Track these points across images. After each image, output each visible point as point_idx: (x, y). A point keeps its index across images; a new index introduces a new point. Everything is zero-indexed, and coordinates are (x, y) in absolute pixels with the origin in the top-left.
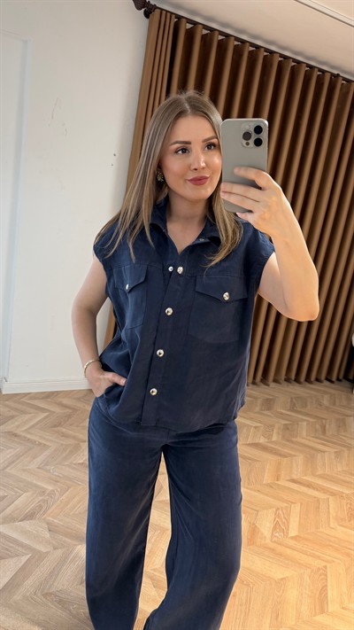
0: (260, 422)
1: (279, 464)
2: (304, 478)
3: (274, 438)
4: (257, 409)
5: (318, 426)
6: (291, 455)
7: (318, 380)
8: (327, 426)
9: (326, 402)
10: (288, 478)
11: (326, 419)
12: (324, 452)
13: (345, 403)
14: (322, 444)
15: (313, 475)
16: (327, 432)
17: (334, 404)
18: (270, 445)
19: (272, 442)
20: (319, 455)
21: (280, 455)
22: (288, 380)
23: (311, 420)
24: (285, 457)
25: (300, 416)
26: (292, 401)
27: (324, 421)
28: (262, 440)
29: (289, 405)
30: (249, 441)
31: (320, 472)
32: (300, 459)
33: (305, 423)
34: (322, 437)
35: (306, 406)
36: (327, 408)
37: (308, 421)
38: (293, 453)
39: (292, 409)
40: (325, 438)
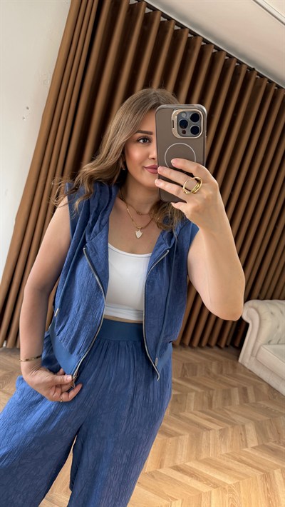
2: (188, 464)
5: (205, 398)
6: (177, 435)
7: (208, 345)
8: (214, 398)
9: (214, 370)
10: (171, 465)
11: (213, 390)
12: (209, 430)
13: (231, 372)
14: (209, 420)
15: (197, 459)
16: (213, 405)
17: (221, 372)
20: (204, 433)
23: (199, 390)
24: (172, 436)
25: (190, 386)
26: (183, 367)
27: (211, 392)
29: (181, 372)
31: (204, 456)
32: (186, 438)
33: (193, 394)
34: (208, 410)
35: (196, 375)
36: (215, 377)
37: (196, 392)
38: (179, 431)
39: (183, 378)
40: (212, 412)
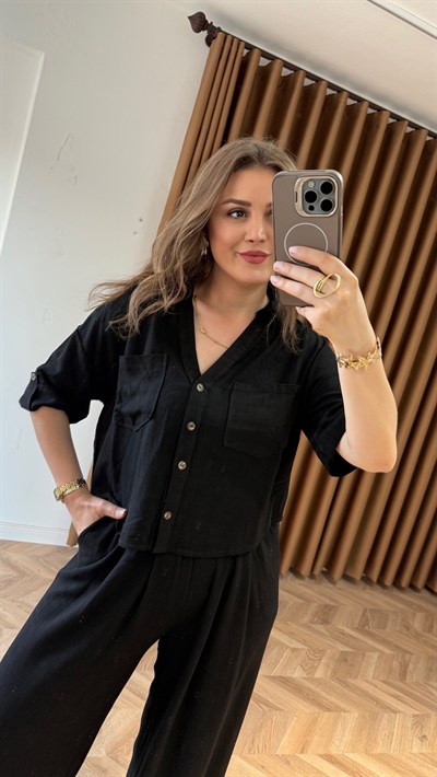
0: (304, 643)
1: (314, 721)
2: (350, 755)
3: (319, 674)
4: (306, 620)
5: (395, 664)
6: (338, 709)
7: (412, 586)
8: (411, 667)
9: (417, 624)
10: (321, 751)
11: (411, 654)
12: (395, 712)
14: (396, 697)
15: (367, 752)
16: (408, 677)
17: (430, 629)
18: (307, 684)
19: (313, 680)
20: (386, 715)
21: (320, 705)
22: (366, 579)
23: (387, 651)
24: (329, 710)
25: (371, 642)
26: (364, 614)
27: (407, 657)
28: (297, 674)
29: (357, 621)
30: (276, 672)
31: (379, 750)
32: (352, 718)
33: (376, 655)
34: (400, 684)
35: (384, 628)
36: (417, 636)
37: (382, 652)
38: (343, 705)
39: (361, 629)
40: (404, 686)
